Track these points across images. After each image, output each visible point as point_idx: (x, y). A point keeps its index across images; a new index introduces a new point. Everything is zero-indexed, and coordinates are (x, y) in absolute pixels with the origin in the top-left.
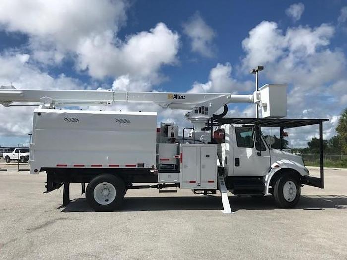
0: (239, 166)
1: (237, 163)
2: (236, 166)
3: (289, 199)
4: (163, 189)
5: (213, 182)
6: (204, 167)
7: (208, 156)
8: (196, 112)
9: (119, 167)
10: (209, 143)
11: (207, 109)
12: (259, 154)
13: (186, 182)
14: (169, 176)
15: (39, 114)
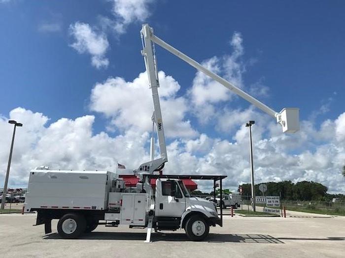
0: (162, 209)
1: (161, 206)
2: (160, 209)
3: (198, 234)
4: (107, 225)
5: (142, 220)
6: (136, 209)
7: (139, 202)
8: (141, 169)
9: (80, 209)
10: (141, 192)
11: (149, 168)
12: (177, 201)
13: (124, 220)
14: (112, 215)
15: (33, 173)
